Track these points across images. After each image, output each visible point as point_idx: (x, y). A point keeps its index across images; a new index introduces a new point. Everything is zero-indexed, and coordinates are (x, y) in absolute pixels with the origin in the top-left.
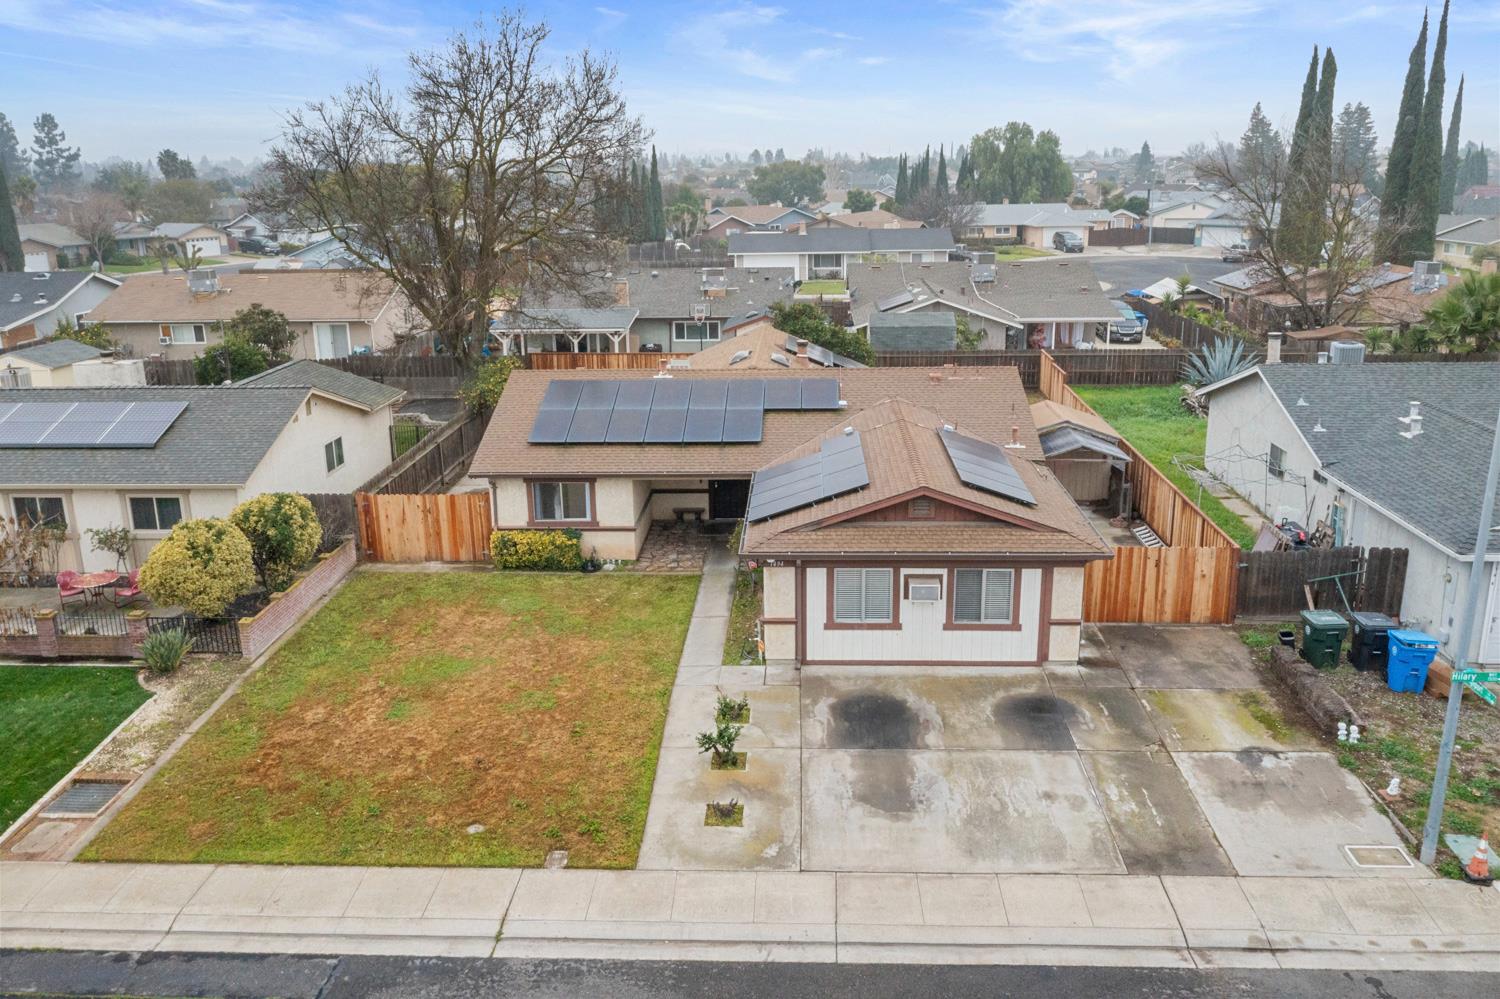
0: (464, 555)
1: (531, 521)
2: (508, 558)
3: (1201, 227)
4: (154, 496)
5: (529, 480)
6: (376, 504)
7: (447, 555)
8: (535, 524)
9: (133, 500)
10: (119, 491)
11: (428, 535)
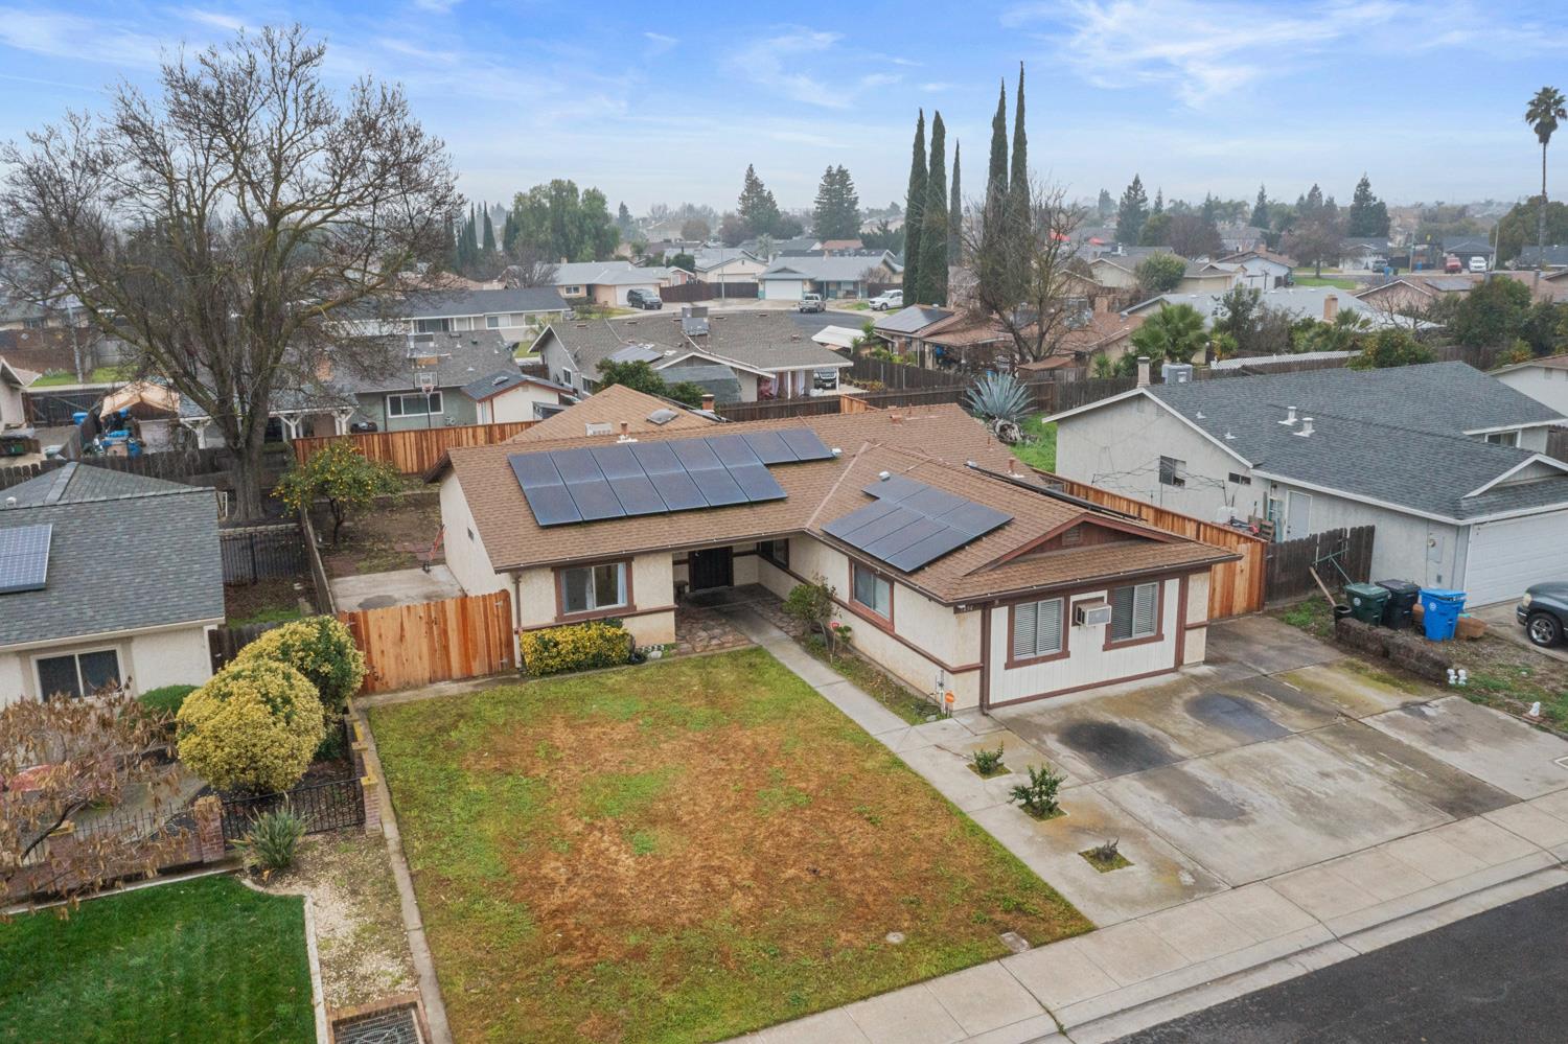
0: (478, 667)
1: (560, 617)
2: (550, 662)
3: (763, 280)
4: (76, 653)
5: (557, 568)
6: (366, 622)
7: (456, 671)
8: (565, 619)
9: (41, 663)
10: (20, 654)
11: (433, 651)
